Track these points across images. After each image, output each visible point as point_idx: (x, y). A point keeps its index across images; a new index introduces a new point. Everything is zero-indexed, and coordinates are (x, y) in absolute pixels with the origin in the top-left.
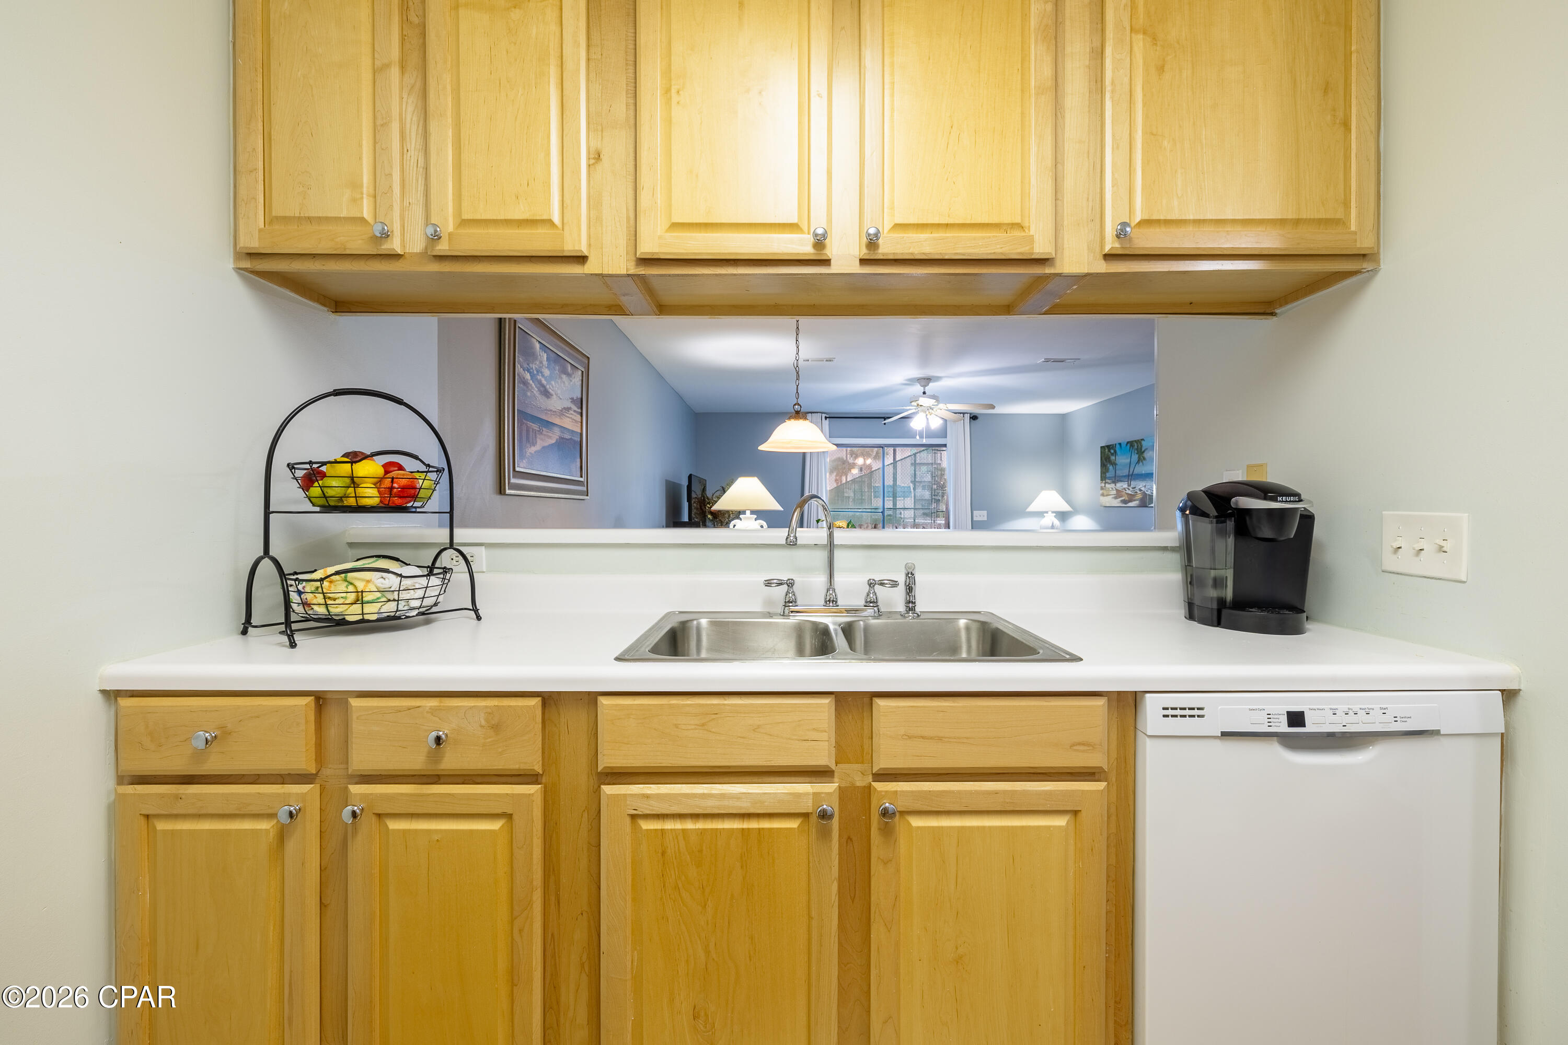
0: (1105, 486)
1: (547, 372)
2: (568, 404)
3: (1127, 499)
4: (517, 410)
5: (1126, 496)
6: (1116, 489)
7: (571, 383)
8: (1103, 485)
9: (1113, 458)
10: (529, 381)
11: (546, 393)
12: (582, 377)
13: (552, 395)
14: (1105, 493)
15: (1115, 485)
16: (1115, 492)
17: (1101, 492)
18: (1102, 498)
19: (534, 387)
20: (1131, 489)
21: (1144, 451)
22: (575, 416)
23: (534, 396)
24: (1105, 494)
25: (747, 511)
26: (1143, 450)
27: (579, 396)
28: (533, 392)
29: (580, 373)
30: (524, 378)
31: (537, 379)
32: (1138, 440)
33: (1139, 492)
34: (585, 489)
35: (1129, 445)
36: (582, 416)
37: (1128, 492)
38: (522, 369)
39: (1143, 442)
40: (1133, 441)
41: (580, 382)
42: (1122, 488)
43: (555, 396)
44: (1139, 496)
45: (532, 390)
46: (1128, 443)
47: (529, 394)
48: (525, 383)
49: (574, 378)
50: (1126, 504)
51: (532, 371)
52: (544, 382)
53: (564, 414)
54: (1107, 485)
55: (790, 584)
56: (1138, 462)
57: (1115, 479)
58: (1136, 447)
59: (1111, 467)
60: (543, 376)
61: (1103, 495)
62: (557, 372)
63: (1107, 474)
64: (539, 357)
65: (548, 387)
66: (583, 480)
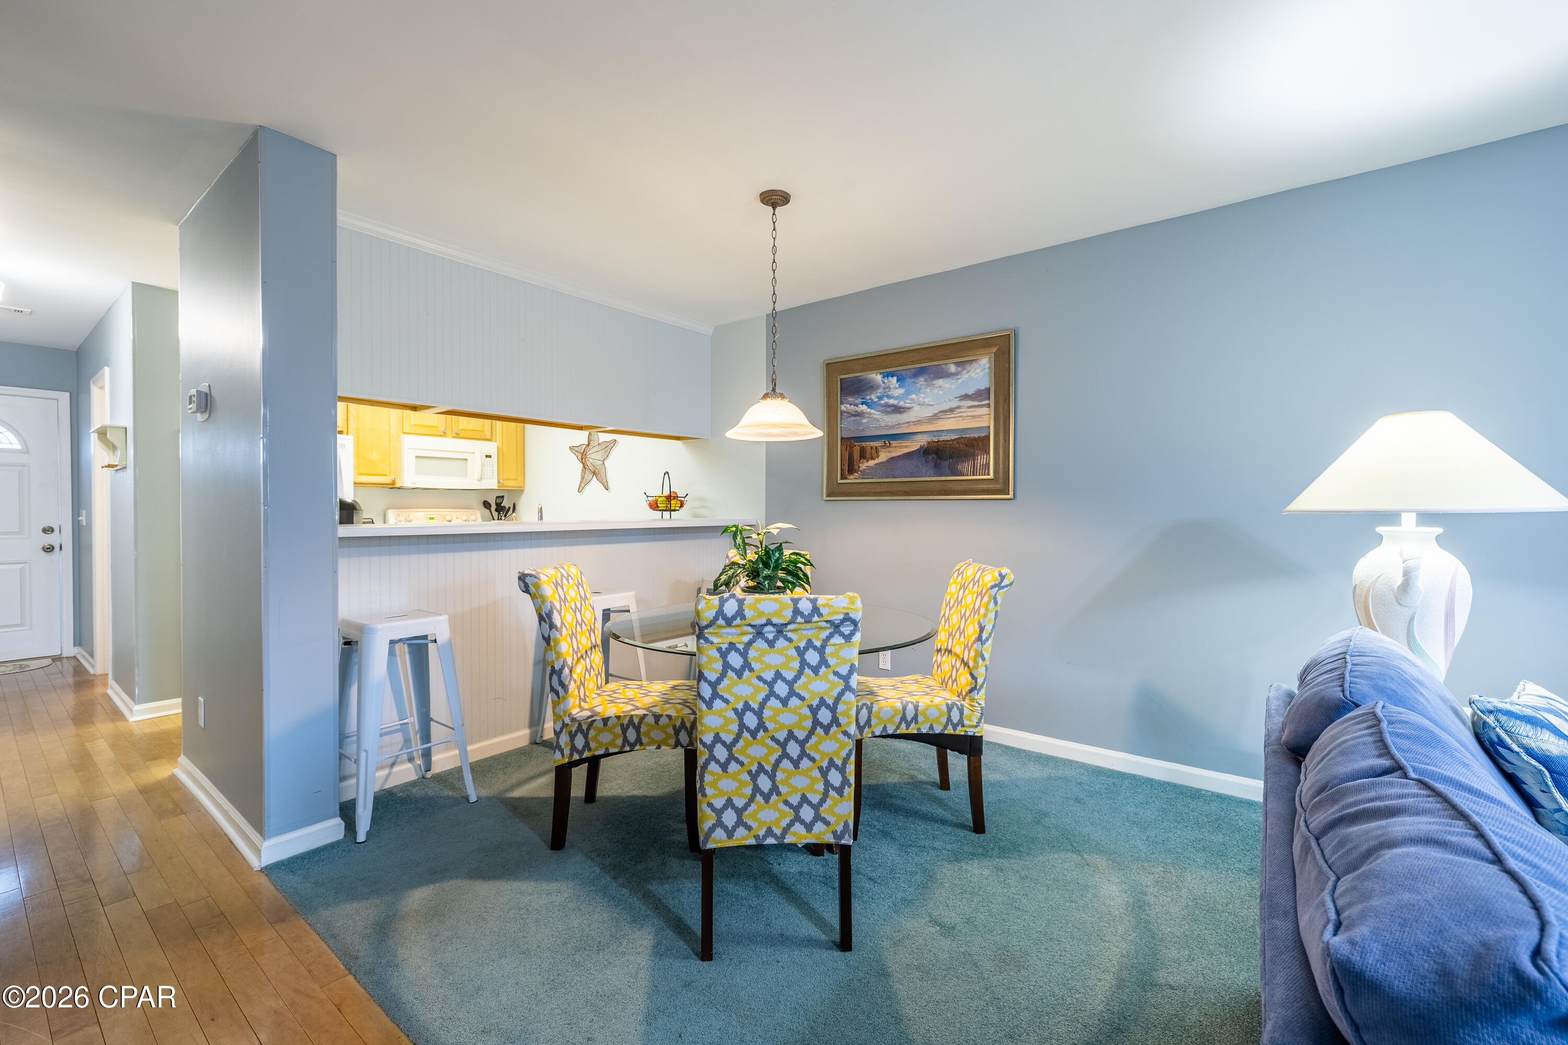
12: (990, 363)
25: (1404, 516)
29: (985, 361)
36: (991, 405)
66: (991, 476)
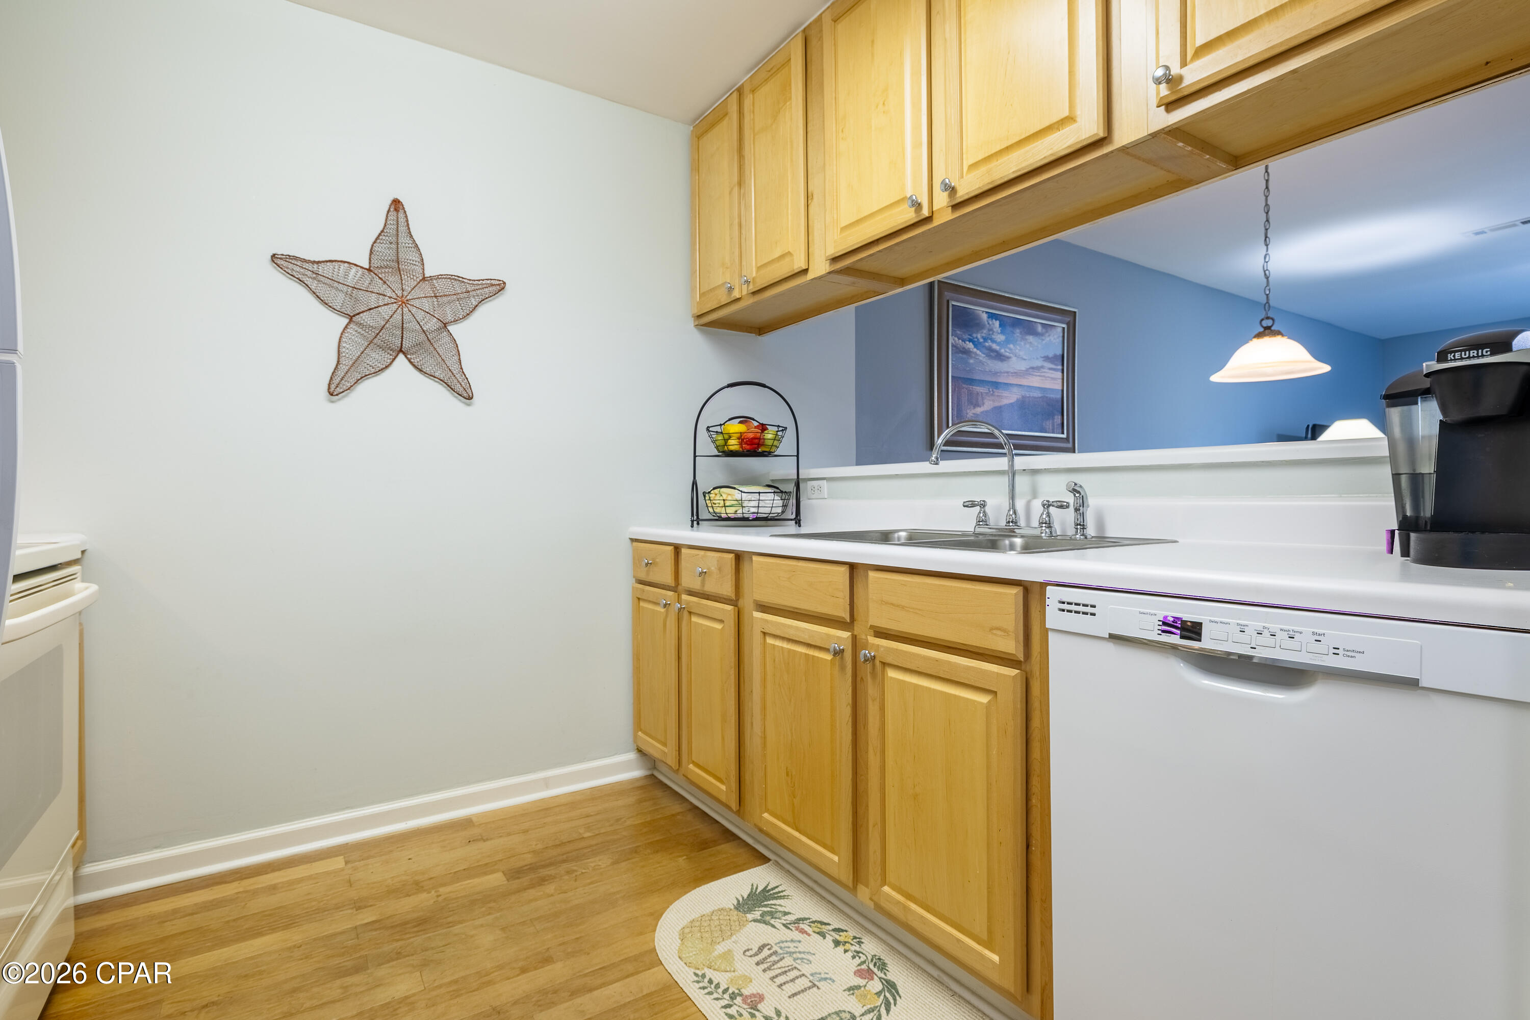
1: (1001, 338)
2: (1039, 363)
4: (952, 377)
7: (1044, 342)
10: (971, 350)
11: (1000, 357)
12: (1064, 333)
13: (1008, 358)
19: (980, 353)
22: (1052, 373)
23: (981, 362)
27: (1059, 352)
28: (978, 359)
29: (1060, 330)
30: (964, 348)
31: (984, 346)
34: (1070, 445)
36: (1063, 372)
38: (960, 341)
41: (1061, 339)
43: (1014, 359)
45: (977, 357)
47: (971, 361)
48: (967, 352)
49: (1049, 336)
51: (976, 340)
52: (995, 346)
53: (1032, 373)
55: (983, 505)
60: (993, 341)
62: (1018, 334)
64: (988, 325)
65: (1003, 351)
66: (1064, 436)
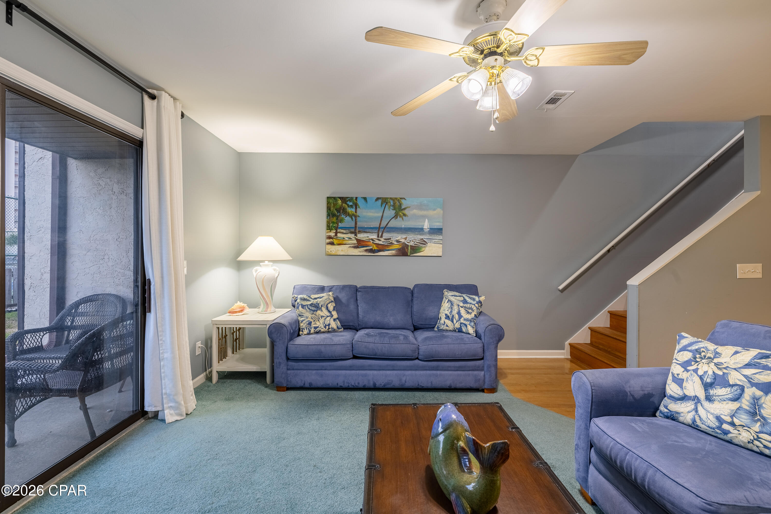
0: (336, 235)
3: (376, 248)
5: (375, 246)
6: (357, 240)
8: (332, 234)
9: (351, 210)
14: (335, 241)
15: (356, 235)
16: (355, 242)
17: (328, 241)
18: (329, 247)
20: (383, 240)
21: (404, 209)
24: (335, 243)
26: (403, 207)
32: (396, 198)
33: (396, 243)
35: (380, 201)
37: (377, 242)
39: (403, 201)
40: (386, 199)
42: (367, 238)
44: (397, 246)
46: (377, 199)
50: (374, 253)
54: (339, 235)
56: (396, 216)
57: (355, 230)
58: (392, 204)
59: (348, 219)
61: (332, 244)
63: (340, 224)
